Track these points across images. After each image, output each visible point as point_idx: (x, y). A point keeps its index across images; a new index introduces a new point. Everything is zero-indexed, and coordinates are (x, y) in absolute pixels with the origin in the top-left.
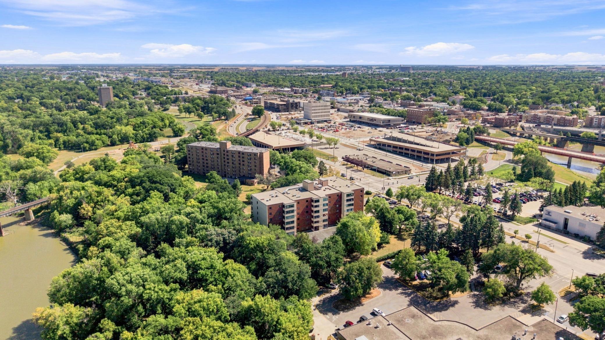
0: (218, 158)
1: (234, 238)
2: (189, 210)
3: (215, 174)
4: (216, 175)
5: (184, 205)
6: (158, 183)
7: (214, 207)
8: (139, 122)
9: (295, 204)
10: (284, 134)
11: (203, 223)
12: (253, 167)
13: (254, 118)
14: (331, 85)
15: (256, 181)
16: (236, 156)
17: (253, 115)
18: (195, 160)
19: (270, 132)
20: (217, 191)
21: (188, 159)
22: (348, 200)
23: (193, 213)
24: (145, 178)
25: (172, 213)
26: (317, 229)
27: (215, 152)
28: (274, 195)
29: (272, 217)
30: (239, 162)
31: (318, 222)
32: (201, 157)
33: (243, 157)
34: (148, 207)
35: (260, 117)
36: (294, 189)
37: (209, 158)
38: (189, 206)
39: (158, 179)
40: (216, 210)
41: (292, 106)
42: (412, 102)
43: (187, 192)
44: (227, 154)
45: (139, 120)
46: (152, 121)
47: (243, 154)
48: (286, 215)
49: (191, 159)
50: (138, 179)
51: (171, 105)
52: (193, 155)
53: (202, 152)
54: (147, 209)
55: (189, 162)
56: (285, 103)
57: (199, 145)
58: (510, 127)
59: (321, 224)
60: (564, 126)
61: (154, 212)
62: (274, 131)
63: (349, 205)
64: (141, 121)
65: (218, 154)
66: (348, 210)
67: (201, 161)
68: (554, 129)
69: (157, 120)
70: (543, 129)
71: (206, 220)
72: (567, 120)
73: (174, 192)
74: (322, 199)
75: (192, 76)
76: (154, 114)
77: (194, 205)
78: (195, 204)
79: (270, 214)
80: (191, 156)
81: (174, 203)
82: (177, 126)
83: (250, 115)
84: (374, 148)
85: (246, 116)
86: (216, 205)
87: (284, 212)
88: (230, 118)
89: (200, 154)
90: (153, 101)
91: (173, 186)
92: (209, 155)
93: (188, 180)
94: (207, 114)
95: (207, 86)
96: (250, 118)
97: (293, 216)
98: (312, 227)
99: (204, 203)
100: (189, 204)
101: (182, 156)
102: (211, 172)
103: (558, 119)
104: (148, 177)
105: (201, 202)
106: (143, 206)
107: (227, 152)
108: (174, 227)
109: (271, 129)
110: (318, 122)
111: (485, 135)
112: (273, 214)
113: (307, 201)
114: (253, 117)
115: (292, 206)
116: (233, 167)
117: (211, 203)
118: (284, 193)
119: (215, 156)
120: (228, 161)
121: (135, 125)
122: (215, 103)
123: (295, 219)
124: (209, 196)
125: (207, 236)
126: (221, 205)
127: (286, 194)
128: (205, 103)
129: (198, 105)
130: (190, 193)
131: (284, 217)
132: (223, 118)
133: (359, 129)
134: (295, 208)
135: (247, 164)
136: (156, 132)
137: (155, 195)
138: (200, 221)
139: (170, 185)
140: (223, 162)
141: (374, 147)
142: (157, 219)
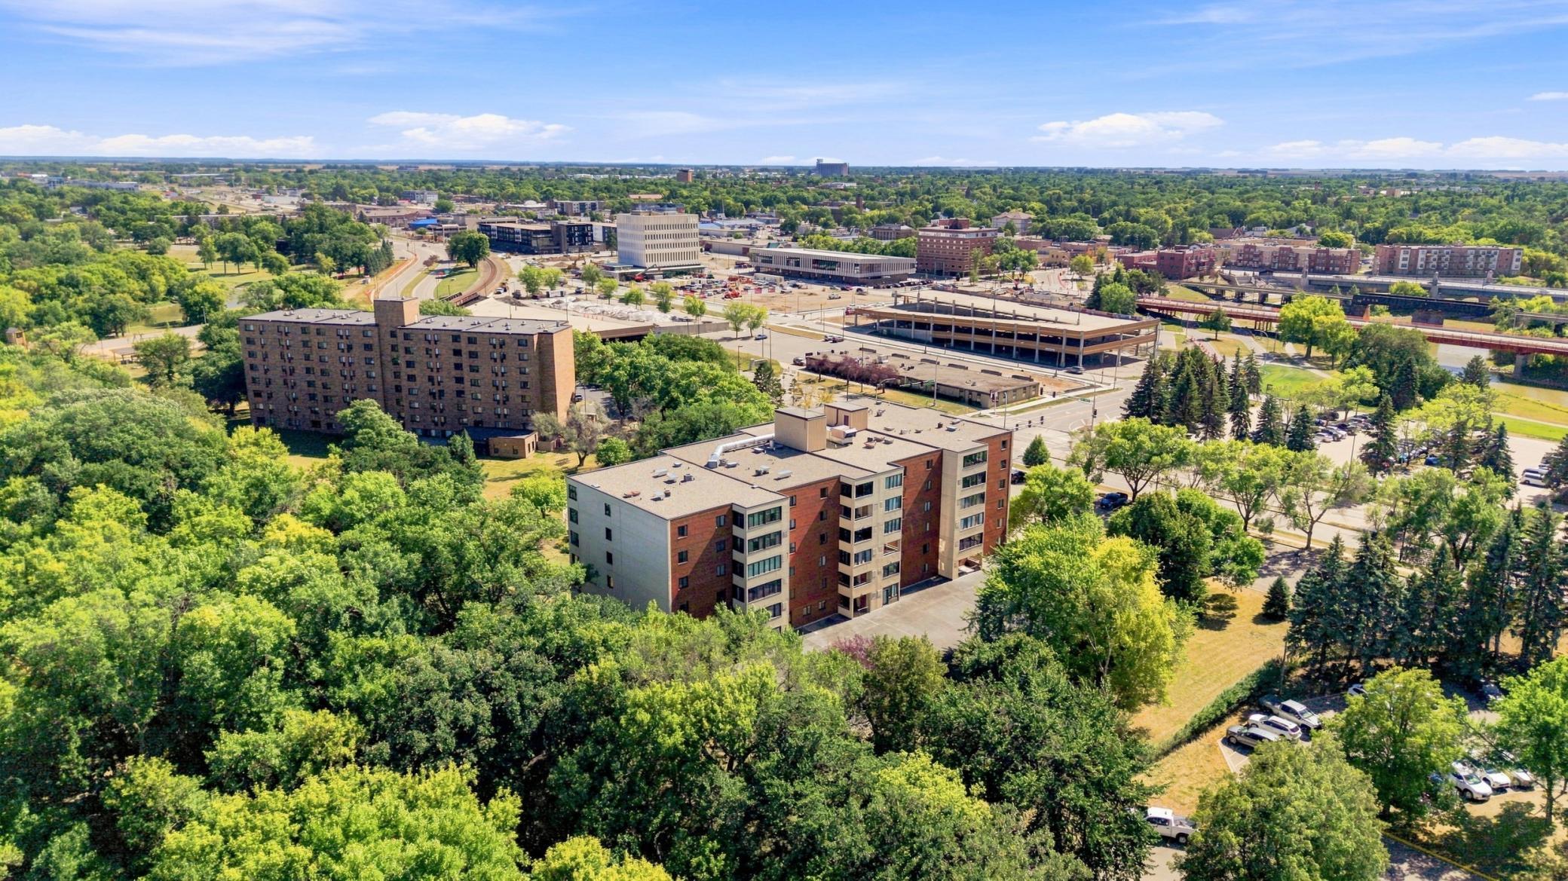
0: (368, 361)
1: (551, 700)
2: (278, 564)
3: (372, 409)
4: (381, 413)
5: (252, 545)
6: (115, 455)
7: (406, 547)
8: (52, 280)
9: (786, 505)
10: (571, 305)
11: (358, 625)
12: (515, 392)
13: (455, 269)
14: (659, 196)
15: (530, 439)
16: (444, 350)
17: (451, 261)
18: (276, 375)
19: (522, 302)
20: (399, 473)
21: (249, 375)
22: (967, 482)
23: (300, 580)
24: (59, 442)
25: (185, 584)
26: (862, 605)
27: (358, 341)
28: (677, 475)
29: (687, 569)
30: (455, 373)
31: (863, 578)
32: (300, 366)
33: (473, 355)
34: (54, 566)
35: (472, 264)
36: (744, 447)
37: (334, 368)
38: (277, 544)
39: (116, 442)
40: (416, 557)
41: (570, 236)
42: (905, 228)
43: (260, 485)
44: (408, 344)
45: (53, 274)
46: (105, 276)
47: (472, 340)
48: (751, 558)
49: (259, 374)
50: (19, 446)
51: (172, 240)
52: (265, 357)
53: (305, 344)
54: (54, 578)
55: (251, 387)
56: (546, 227)
57: (293, 319)
58: (1201, 277)
59: (875, 588)
60: (1326, 272)
61: (85, 586)
62: (535, 297)
63: (970, 501)
64: (63, 275)
65: (368, 347)
66: (966, 521)
67: (300, 377)
68: (1310, 281)
69: (120, 273)
70: (1278, 281)
71: (371, 613)
72: (1334, 258)
73: (193, 487)
74: (883, 479)
75: (238, 180)
76: (110, 257)
77: (301, 541)
78: (306, 533)
79: (682, 557)
80: (258, 361)
81: (201, 537)
82: (198, 289)
83: (441, 262)
84: (871, 334)
85: (427, 263)
86: (410, 532)
87: (738, 545)
88: (378, 270)
89: (297, 354)
90: (111, 231)
91: (187, 467)
92: (331, 352)
93: (256, 444)
94: (298, 263)
95: (287, 199)
96: (443, 271)
97: (777, 561)
98: (845, 601)
99: (349, 527)
100: (272, 533)
101: (224, 364)
102: (357, 403)
103: (1310, 256)
104: (71, 437)
105: (336, 523)
106: (29, 565)
107: (406, 337)
108: (202, 660)
109: (524, 294)
110: (667, 275)
111: (1156, 294)
112: (695, 555)
113: (823, 492)
114: (453, 266)
115: (773, 515)
116: (432, 394)
117: (384, 525)
118: (709, 466)
119: (358, 352)
120: (411, 371)
121: (38, 289)
122: (322, 229)
123: (784, 573)
124: (367, 496)
125: (397, 695)
126: (438, 534)
127: (720, 469)
128: (289, 232)
129: (266, 239)
130: (274, 488)
131: (739, 569)
132: (353, 271)
133: (795, 290)
134: (783, 525)
135: (490, 377)
136: (119, 304)
137: (99, 506)
138: (346, 618)
139: (174, 462)
140: (389, 376)
141: (872, 331)
142: (105, 628)
